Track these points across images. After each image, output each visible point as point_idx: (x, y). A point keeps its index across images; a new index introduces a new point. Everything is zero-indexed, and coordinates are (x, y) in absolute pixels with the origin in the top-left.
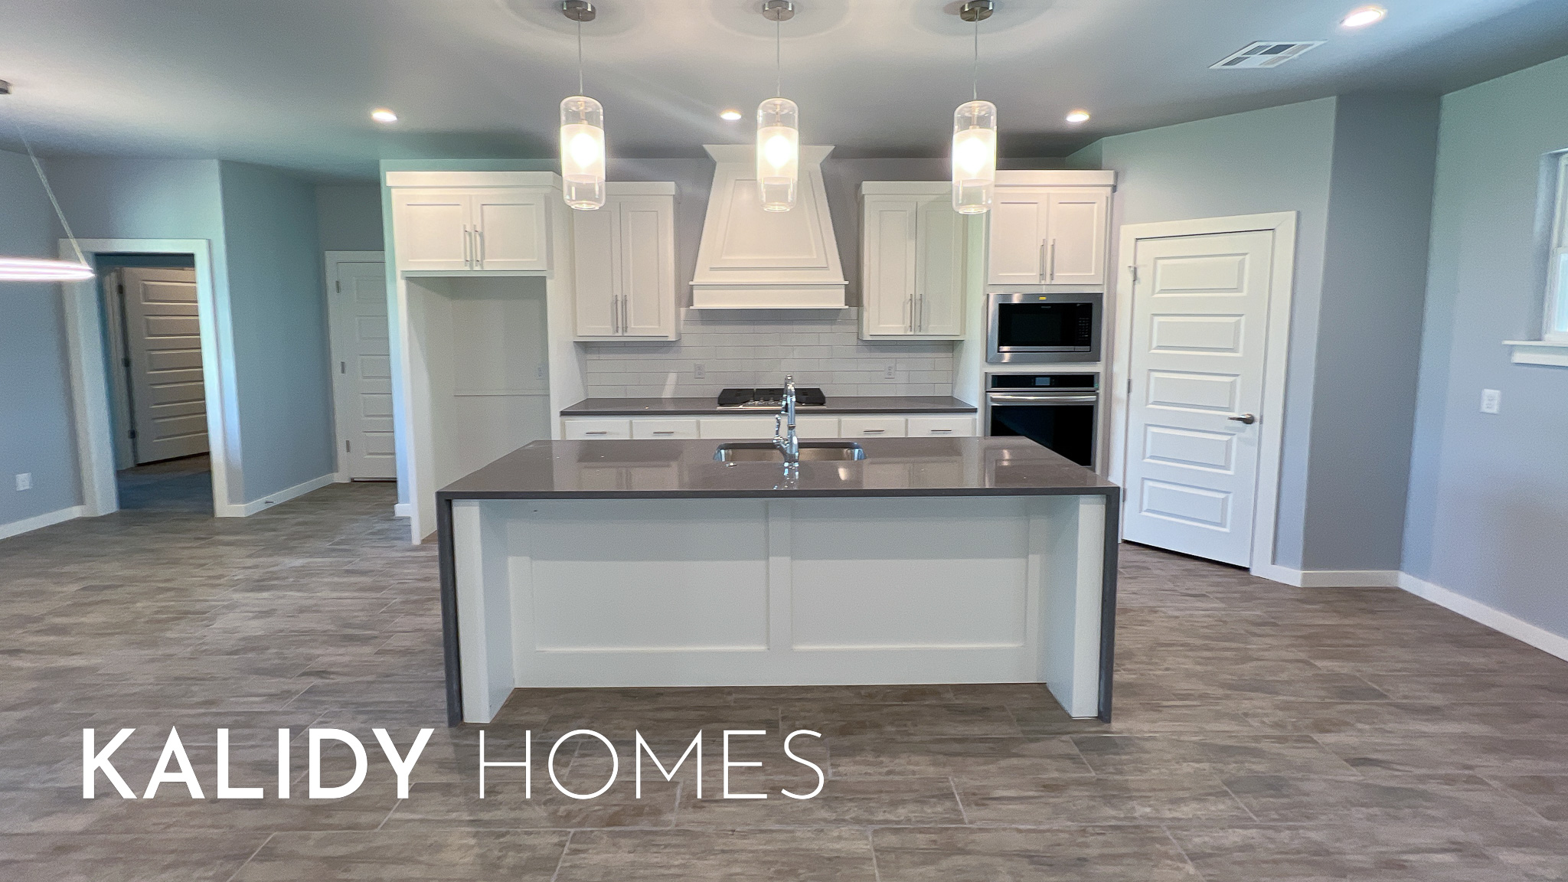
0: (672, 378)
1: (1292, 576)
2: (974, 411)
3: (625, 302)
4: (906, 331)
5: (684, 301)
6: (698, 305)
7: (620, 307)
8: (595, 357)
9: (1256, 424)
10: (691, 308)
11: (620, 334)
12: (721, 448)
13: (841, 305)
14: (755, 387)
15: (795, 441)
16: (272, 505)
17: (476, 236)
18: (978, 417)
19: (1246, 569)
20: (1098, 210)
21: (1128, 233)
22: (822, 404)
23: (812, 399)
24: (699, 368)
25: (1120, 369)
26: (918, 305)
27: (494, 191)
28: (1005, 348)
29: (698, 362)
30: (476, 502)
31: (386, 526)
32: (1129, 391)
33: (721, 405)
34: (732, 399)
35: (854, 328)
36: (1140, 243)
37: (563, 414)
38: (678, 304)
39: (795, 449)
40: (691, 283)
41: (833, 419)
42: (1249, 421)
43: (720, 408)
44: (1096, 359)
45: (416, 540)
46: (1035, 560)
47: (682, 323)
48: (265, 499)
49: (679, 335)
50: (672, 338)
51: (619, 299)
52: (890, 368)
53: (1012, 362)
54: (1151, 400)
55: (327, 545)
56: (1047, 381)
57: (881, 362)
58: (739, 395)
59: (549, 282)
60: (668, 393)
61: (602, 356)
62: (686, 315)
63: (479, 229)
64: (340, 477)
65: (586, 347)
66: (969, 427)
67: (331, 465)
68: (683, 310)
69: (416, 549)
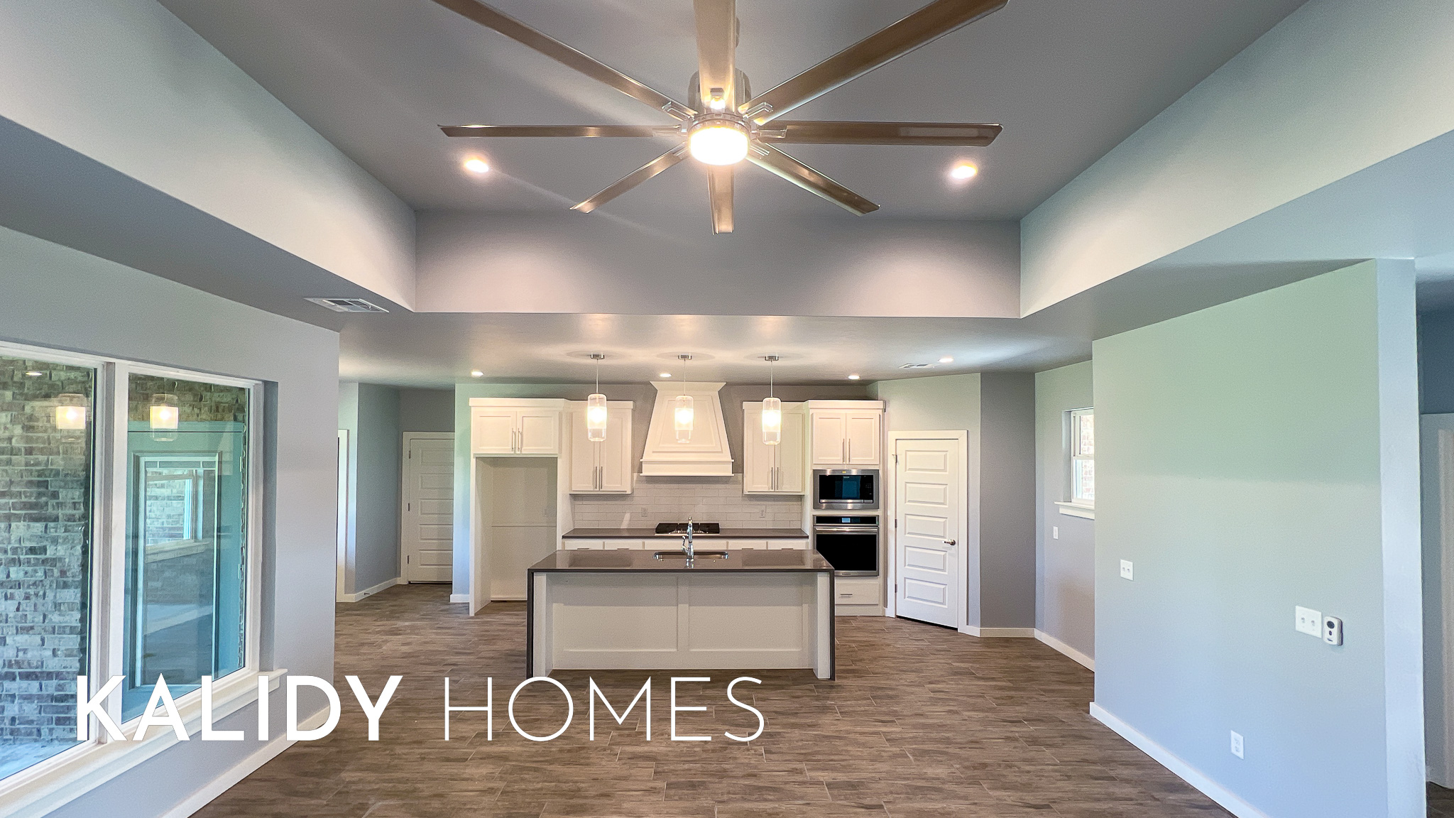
0: (627, 516)
1: (975, 631)
2: (807, 537)
3: (601, 471)
4: (769, 489)
5: (636, 469)
6: (645, 473)
7: (598, 474)
8: (581, 503)
9: (956, 545)
10: (641, 474)
11: (598, 489)
12: (656, 554)
13: (730, 474)
14: (679, 523)
15: (692, 550)
16: (368, 595)
17: (518, 435)
18: (810, 541)
19: (956, 629)
20: (875, 423)
21: (892, 435)
22: (718, 533)
23: (711, 529)
24: (645, 510)
25: (891, 513)
26: (776, 474)
27: (532, 409)
28: (823, 501)
29: (644, 507)
30: (545, 574)
31: (447, 607)
32: (896, 527)
33: (658, 533)
34: (664, 529)
35: (740, 486)
36: (898, 441)
37: (563, 537)
38: (633, 472)
39: (692, 554)
40: (641, 460)
41: (724, 542)
42: (953, 543)
43: (656, 535)
44: (877, 508)
45: (472, 614)
46: (805, 606)
47: (634, 482)
48: (364, 592)
49: (633, 490)
50: (629, 492)
51: (598, 468)
52: (762, 511)
53: (827, 509)
54: (907, 532)
55: (417, 616)
56: (849, 520)
57: (757, 508)
58: (668, 527)
59: (558, 460)
60: (624, 525)
61: (584, 503)
62: (637, 477)
63: (520, 430)
64: (401, 581)
65: (575, 497)
66: (805, 545)
67: (397, 573)
68: (635, 475)
69: (472, 618)
